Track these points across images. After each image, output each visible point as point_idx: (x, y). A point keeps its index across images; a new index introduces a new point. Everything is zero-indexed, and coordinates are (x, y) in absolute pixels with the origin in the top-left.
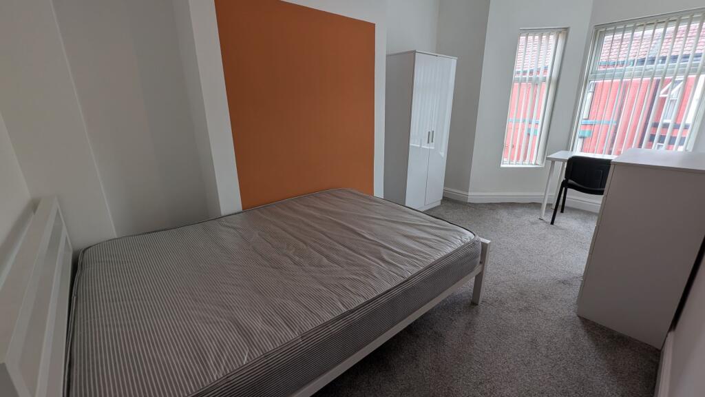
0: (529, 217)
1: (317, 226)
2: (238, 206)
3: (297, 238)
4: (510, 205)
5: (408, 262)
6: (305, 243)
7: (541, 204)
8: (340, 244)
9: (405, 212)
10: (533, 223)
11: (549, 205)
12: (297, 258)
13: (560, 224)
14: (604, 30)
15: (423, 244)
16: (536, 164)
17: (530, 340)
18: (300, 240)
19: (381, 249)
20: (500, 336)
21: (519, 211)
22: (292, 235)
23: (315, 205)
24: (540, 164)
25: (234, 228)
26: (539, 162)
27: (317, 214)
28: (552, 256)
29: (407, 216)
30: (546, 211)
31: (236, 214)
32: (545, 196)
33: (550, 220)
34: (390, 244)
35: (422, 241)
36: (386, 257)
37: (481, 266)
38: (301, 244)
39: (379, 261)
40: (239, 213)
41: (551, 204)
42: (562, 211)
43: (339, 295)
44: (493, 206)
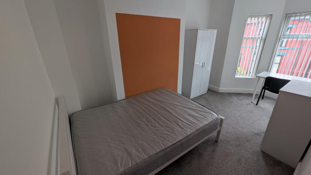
0: (246, 101)
1: (154, 107)
2: (123, 96)
3: (147, 113)
4: (238, 94)
5: (190, 128)
6: (149, 115)
7: (253, 94)
8: (163, 117)
9: (190, 102)
10: (248, 104)
11: (256, 95)
12: (147, 123)
13: (261, 106)
14: (290, 15)
15: (196, 119)
16: (252, 76)
17: (238, 159)
18: (148, 114)
19: (179, 120)
20: (226, 156)
21: (242, 97)
22: (144, 111)
23: (153, 97)
24: (254, 77)
25: (123, 107)
26: (253, 75)
27: (154, 102)
28: (254, 121)
29: (190, 104)
30: (255, 98)
31: (123, 100)
32: (255, 91)
33: (256, 103)
34: (183, 118)
35: (196, 118)
36: (180, 125)
37: (220, 127)
38: (148, 116)
39: (177, 126)
40: (124, 99)
41: (258, 95)
42: (263, 99)
43: (162, 141)
44: (230, 94)
